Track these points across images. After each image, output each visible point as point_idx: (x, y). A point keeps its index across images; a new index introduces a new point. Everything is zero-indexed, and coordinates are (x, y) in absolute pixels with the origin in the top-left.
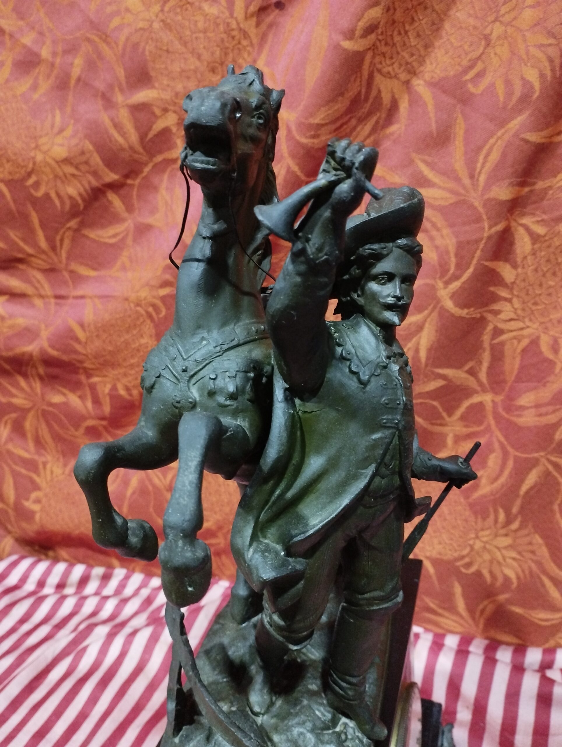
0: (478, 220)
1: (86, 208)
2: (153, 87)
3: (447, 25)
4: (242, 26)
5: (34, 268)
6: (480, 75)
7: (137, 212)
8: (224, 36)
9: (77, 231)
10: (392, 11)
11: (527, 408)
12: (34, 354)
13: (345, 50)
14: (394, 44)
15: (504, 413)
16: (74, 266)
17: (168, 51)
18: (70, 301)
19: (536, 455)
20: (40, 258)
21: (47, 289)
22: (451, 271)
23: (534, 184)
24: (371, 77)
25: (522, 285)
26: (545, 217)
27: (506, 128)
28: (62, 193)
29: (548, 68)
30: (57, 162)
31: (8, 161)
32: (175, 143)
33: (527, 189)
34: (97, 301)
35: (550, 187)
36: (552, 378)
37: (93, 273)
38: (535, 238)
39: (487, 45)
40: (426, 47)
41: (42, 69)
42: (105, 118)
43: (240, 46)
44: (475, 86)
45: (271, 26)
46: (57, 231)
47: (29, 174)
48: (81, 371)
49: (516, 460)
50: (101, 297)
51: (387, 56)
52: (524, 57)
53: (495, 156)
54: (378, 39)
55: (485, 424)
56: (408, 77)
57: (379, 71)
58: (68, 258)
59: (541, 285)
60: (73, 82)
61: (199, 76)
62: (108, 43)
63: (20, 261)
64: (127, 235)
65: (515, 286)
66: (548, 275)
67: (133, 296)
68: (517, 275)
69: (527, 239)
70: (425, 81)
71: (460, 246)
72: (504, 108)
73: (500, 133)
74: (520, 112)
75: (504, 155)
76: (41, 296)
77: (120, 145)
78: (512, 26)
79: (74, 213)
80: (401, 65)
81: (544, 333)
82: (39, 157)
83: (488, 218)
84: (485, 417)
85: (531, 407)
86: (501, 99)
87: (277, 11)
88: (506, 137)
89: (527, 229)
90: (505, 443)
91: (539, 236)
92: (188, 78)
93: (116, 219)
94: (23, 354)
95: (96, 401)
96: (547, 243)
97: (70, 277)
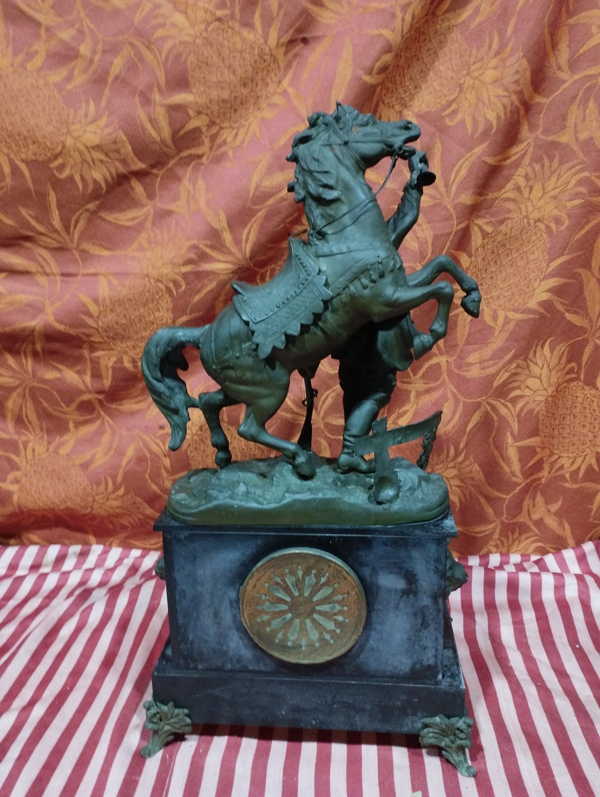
0: (450, 218)
1: (107, 192)
2: (191, 92)
3: (431, 74)
4: (273, 53)
5: (40, 246)
6: (454, 113)
7: (158, 198)
8: (257, 58)
9: (94, 213)
10: (399, 58)
11: (474, 364)
12: (37, 328)
13: (365, 82)
14: (395, 83)
15: (456, 370)
16: (85, 246)
17: (207, 64)
18: (79, 278)
19: (480, 399)
20: (51, 238)
21: (54, 267)
22: (429, 256)
23: (487, 195)
24: (377, 105)
25: (474, 270)
26: (492, 220)
27: (473, 152)
28: (87, 177)
29: (503, 112)
30: (87, 148)
31: (34, 143)
32: (203, 142)
33: (482, 198)
34: (111, 277)
35: (496, 198)
36: (492, 340)
37: (106, 253)
38: (485, 235)
39: (461, 91)
40: (416, 87)
41: (80, 64)
42: (141, 114)
43: (270, 69)
44: (451, 121)
45: (295, 56)
46: (74, 211)
47: (56, 157)
48: (85, 345)
49: (465, 405)
50: (116, 274)
51: (390, 91)
52: (487, 103)
53: (463, 172)
54: (387, 77)
55: (441, 380)
56: (401, 108)
57: (383, 102)
58: (80, 238)
59: (486, 270)
60: (110, 80)
61: (232, 87)
62: (151, 50)
63: (27, 239)
64: (146, 218)
65: (469, 271)
66: (492, 263)
67: (154, 273)
68: (471, 262)
69: (479, 235)
70: (413, 113)
71: (436, 238)
72: (472, 137)
73: (468, 155)
74: (482, 142)
75: (470, 171)
76: (46, 274)
77: (153, 138)
78: (479, 80)
79: (96, 195)
80: (397, 99)
81: (487, 306)
82: (69, 142)
83: (457, 218)
84: (441, 374)
85: (476, 363)
86: (470, 131)
87: (301, 45)
88: (473, 158)
89: (480, 228)
90: (457, 393)
91: (488, 234)
92: (222, 88)
93: (136, 204)
94: (24, 330)
95: (97, 375)
96: (492, 240)
97: (80, 257)
